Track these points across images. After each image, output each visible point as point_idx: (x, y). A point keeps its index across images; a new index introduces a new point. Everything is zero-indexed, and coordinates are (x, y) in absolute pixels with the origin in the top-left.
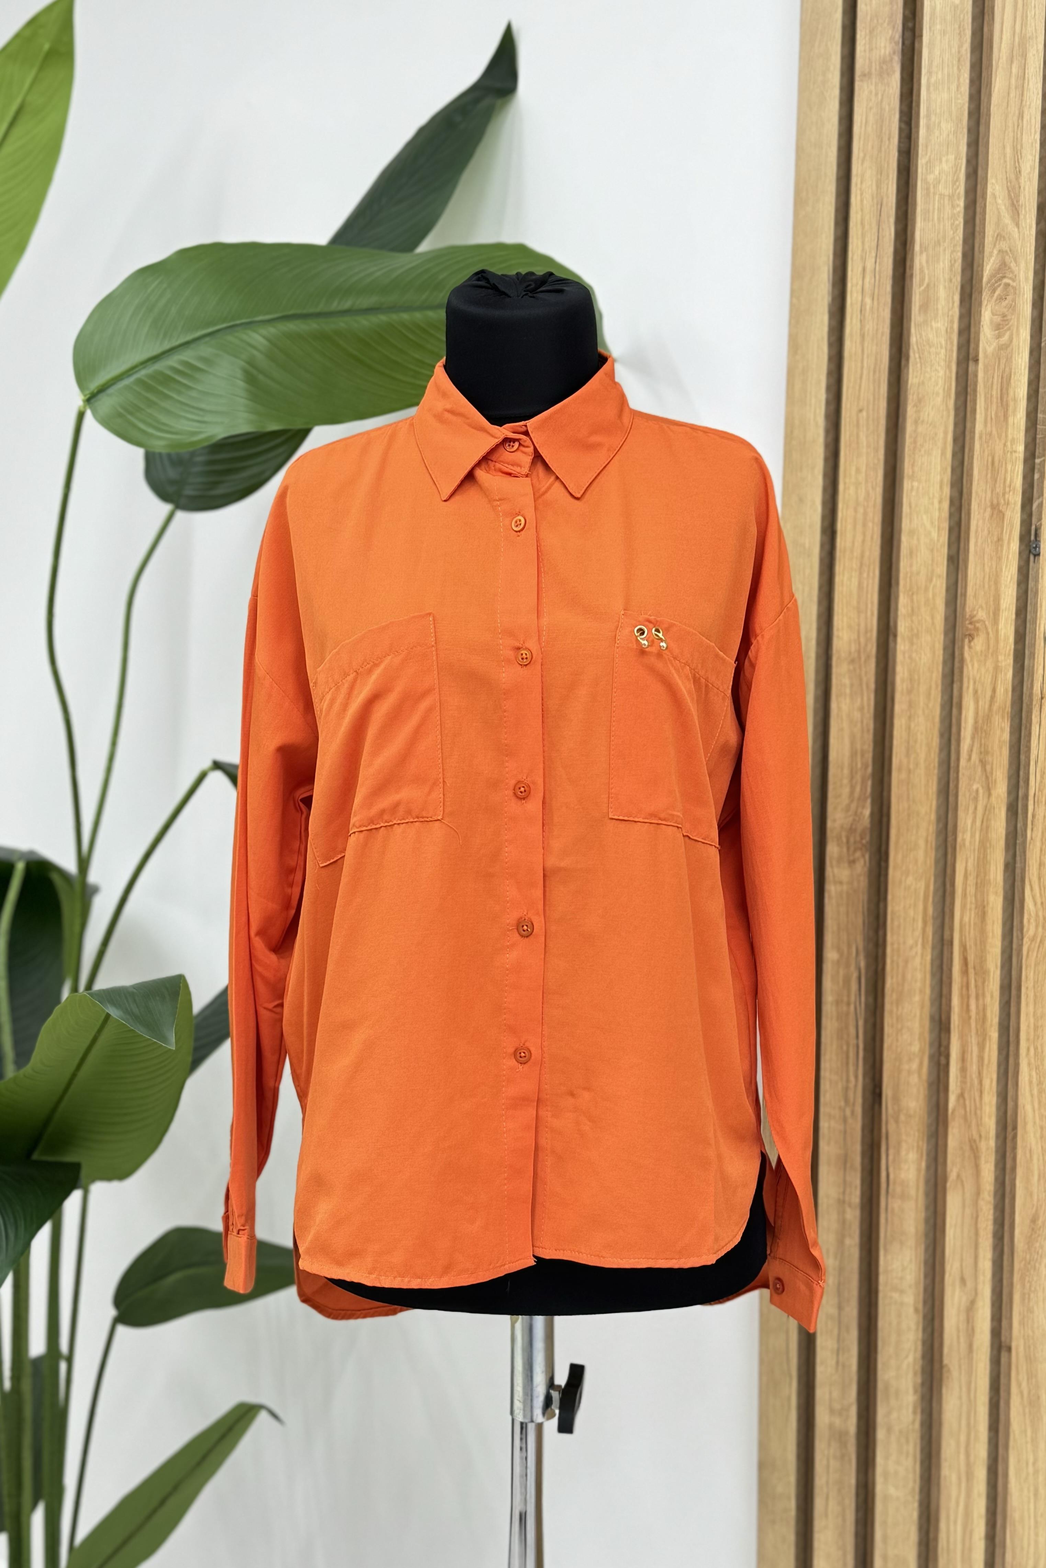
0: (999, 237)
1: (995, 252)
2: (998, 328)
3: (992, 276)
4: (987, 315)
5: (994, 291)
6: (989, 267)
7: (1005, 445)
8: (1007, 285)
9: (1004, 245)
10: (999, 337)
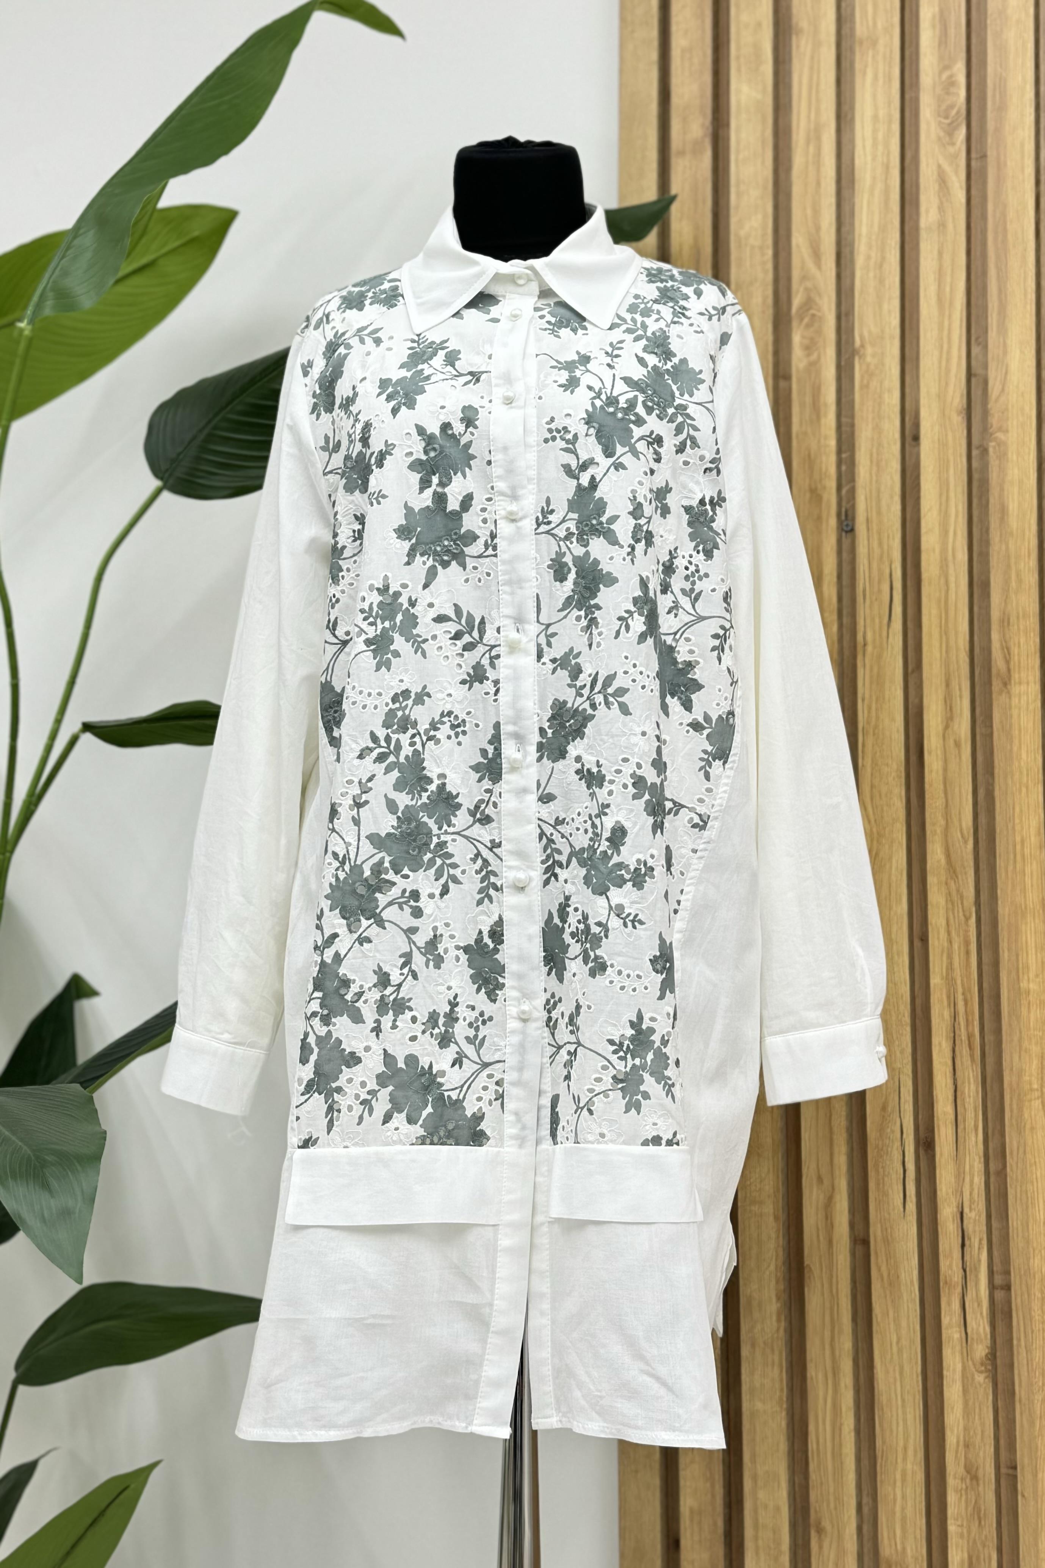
0: (804, 278)
1: (801, 289)
2: (809, 348)
3: (800, 308)
4: (797, 338)
5: (802, 320)
6: (797, 301)
7: (819, 441)
8: (813, 315)
9: (809, 284)
10: (808, 355)
